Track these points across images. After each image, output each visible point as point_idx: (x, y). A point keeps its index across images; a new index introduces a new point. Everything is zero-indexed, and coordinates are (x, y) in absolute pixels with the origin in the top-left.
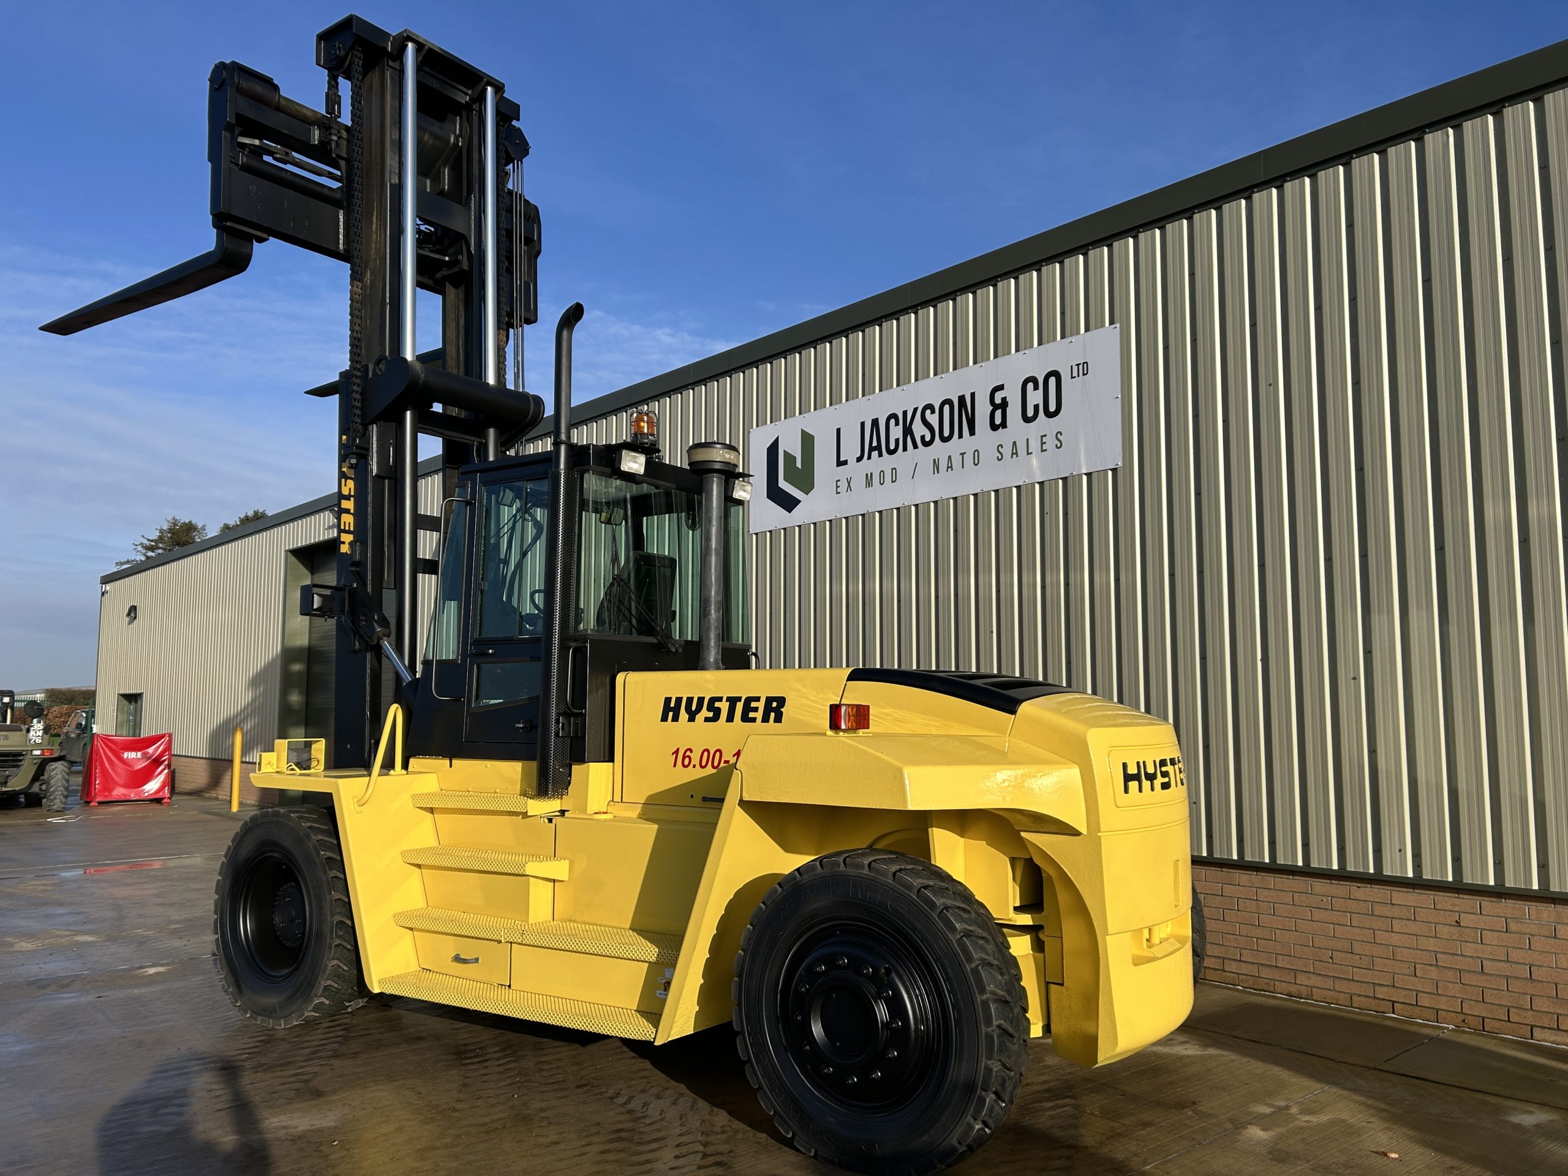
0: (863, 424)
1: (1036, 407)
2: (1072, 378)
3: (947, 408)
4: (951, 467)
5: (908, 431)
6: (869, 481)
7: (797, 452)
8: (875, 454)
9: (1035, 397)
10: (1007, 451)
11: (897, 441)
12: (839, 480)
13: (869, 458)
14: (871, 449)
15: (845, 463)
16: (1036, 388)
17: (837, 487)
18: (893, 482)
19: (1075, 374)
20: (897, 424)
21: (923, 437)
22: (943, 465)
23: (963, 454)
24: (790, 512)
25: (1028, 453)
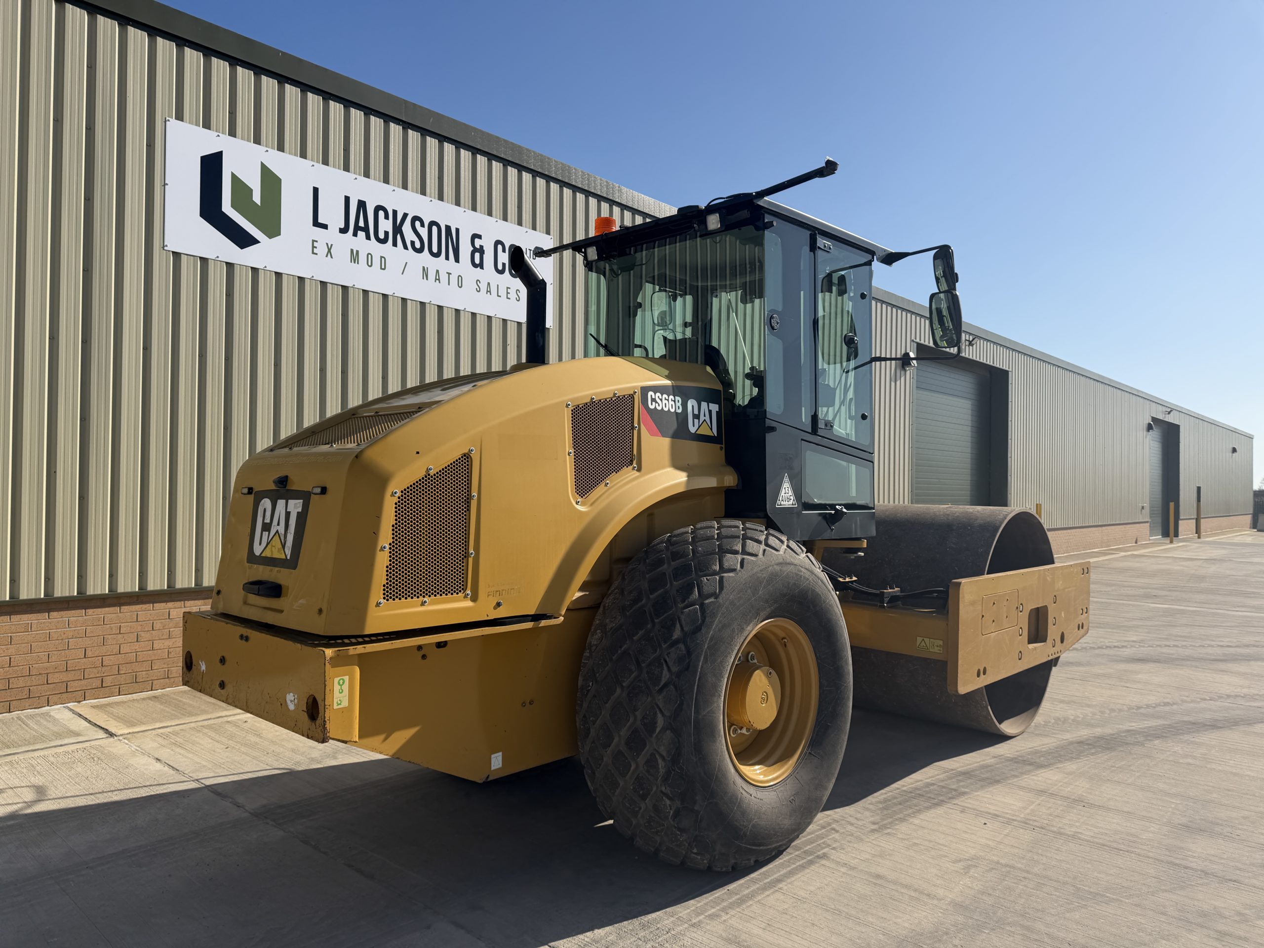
0: (347, 199)
3: (435, 229)
4: (439, 280)
5: (398, 229)
6: (355, 256)
7: (254, 183)
8: (361, 234)
9: (503, 258)
10: (484, 287)
11: (386, 233)
12: (317, 241)
13: (355, 234)
14: (357, 228)
15: (325, 227)
16: (504, 251)
17: (313, 247)
18: (381, 268)
20: (387, 217)
21: (413, 243)
22: (432, 275)
23: (449, 274)
24: (242, 248)
25: (498, 296)
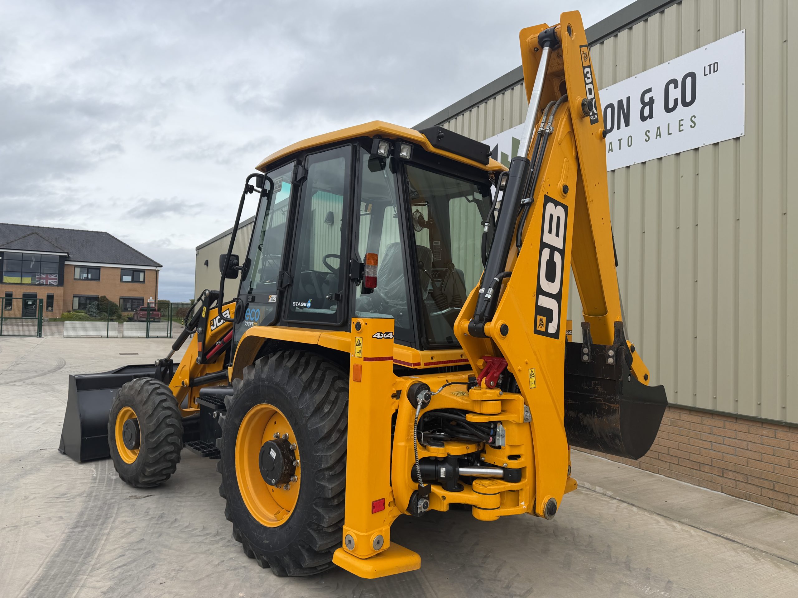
1: (676, 101)
2: (705, 75)
3: (610, 109)
4: (612, 150)
7: (509, 152)
9: (675, 93)
10: (652, 135)
16: (676, 87)
19: (707, 72)
23: (620, 140)
25: (669, 134)
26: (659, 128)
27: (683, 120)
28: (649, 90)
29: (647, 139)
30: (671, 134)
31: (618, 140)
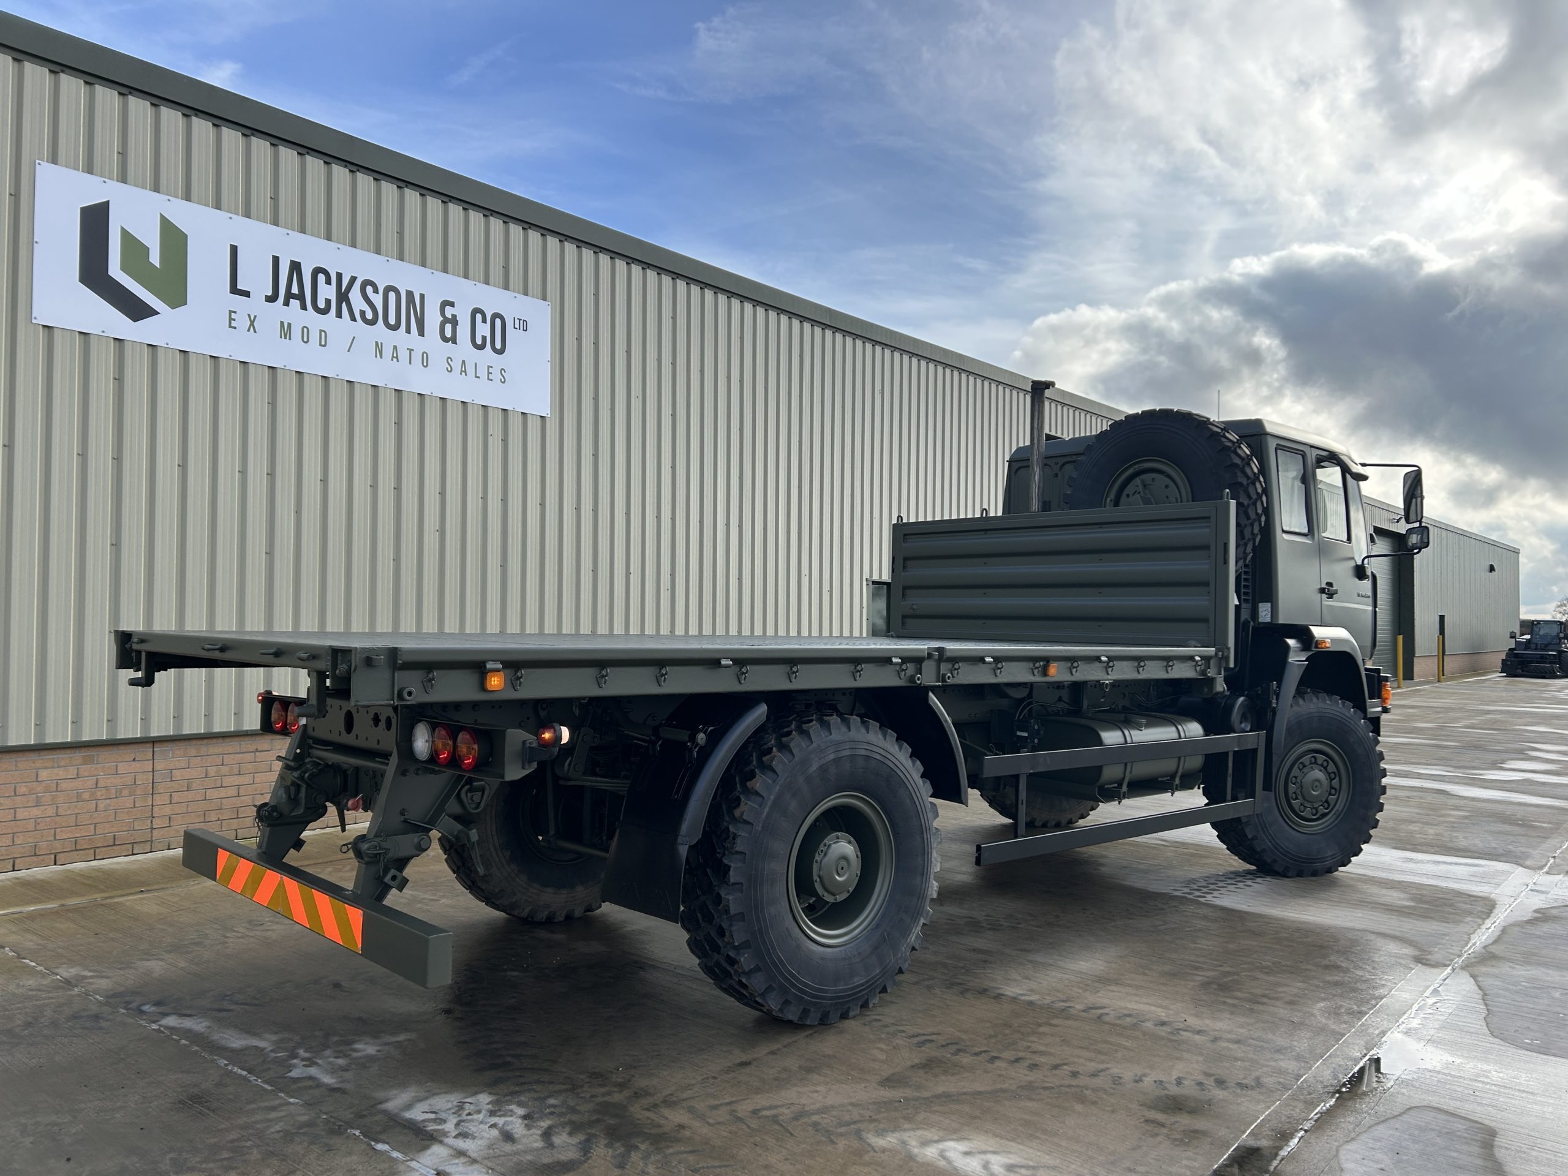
0: (276, 260)
1: (484, 338)
2: (515, 328)
3: (392, 296)
4: (397, 358)
5: (343, 297)
6: (286, 331)
7: (152, 240)
8: (295, 303)
9: (483, 330)
10: (457, 366)
11: (328, 302)
12: (235, 312)
13: (287, 304)
14: (289, 296)
15: (246, 294)
16: (484, 321)
17: (231, 319)
18: (321, 345)
19: (517, 326)
20: (328, 282)
21: (363, 313)
22: (388, 352)
23: (411, 350)
24: (135, 321)
25: (476, 377)
26: (464, 362)
27: (492, 367)
28: (452, 304)
29: (449, 369)
30: (479, 377)
31: (408, 349)
